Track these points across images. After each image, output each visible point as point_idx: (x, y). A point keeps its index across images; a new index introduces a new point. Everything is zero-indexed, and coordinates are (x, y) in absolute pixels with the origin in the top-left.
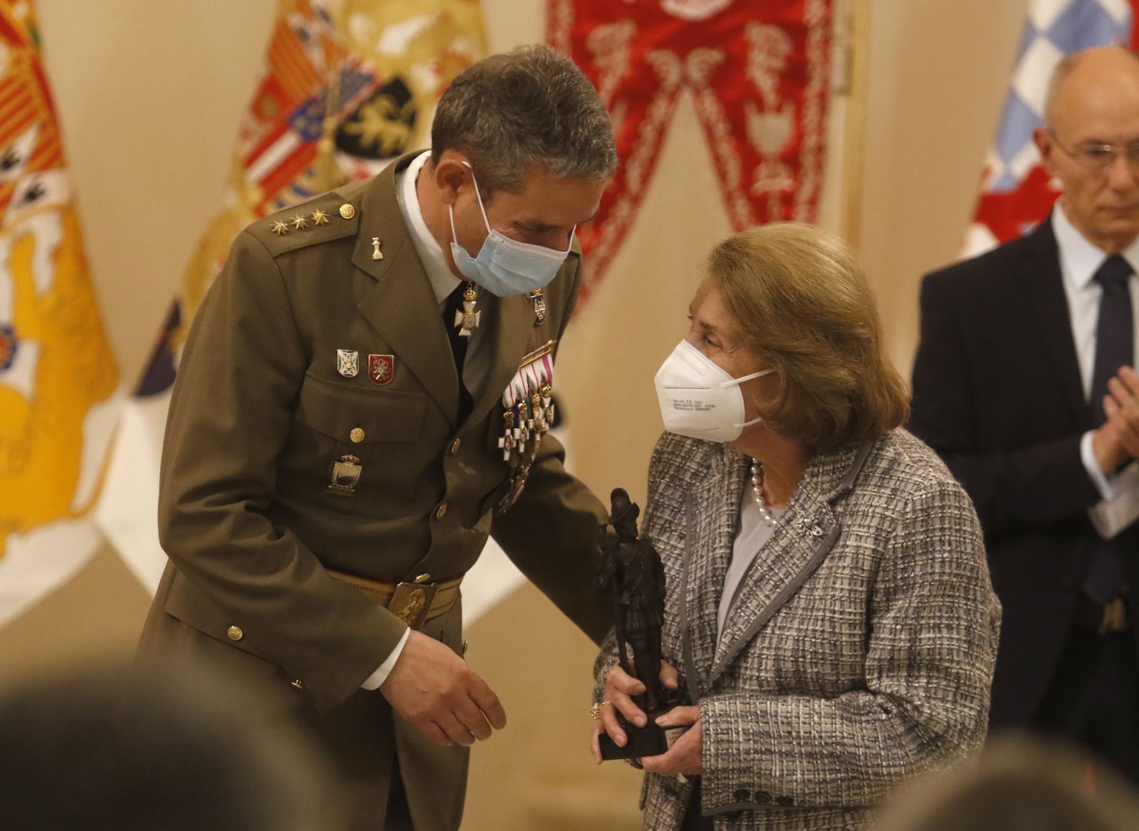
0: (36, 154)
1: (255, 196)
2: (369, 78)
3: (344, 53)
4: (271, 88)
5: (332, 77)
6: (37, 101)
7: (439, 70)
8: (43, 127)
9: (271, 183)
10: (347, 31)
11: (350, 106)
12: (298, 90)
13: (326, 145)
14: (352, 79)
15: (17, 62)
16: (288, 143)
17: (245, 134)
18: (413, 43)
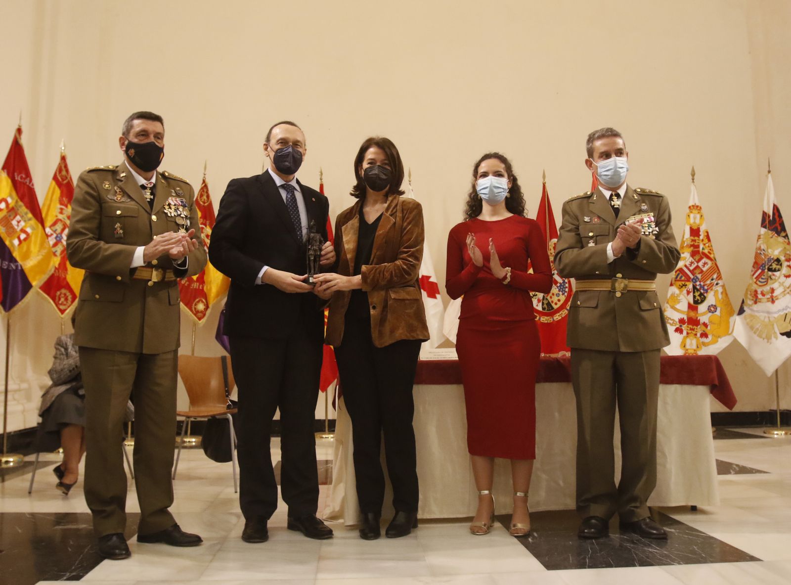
0: (716, 278)
1: (755, 280)
2: (773, 259)
3: (768, 255)
4: (756, 263)
5: (766, 260)
6: (717, 269)
7: (785, 256)
8: (718, 274)
9: (757, 278)
10: (768, 252)
11: (770, 264)
12: (760, 262)
13: (766, 270)
14: (770, 259)
15: (713, 263)
16: (760, 271)
17: (752, 271)
18: (780, 252)
